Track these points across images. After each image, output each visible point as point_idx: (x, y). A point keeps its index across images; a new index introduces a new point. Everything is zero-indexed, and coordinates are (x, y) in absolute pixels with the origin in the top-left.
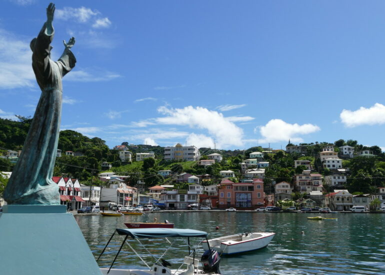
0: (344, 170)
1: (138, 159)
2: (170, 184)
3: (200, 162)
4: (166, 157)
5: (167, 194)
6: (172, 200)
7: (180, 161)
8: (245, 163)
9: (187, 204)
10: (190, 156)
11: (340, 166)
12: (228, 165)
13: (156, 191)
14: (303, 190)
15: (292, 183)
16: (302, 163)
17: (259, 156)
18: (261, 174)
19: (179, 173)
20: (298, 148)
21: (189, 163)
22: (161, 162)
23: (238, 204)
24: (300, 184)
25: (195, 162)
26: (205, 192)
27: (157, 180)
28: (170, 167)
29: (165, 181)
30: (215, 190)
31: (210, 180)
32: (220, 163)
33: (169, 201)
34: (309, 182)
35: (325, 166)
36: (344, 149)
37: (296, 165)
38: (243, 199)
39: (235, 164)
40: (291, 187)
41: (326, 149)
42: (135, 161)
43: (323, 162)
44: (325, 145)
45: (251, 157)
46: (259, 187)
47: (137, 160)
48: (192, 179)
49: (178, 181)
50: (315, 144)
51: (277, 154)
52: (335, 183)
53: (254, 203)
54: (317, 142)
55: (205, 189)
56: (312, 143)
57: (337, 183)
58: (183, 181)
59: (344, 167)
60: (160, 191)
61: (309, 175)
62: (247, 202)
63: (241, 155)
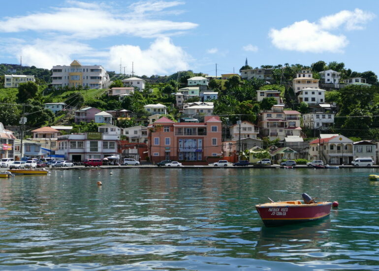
0: (328, 106)
1: (8, 84)
2: (65, 125)
3: (111, 91)
4: (54, 82)
5: (69, 140)
6: (77, 150)
7: (79, 88)
8: (182, 92)
9: (102, 156)
10: (94, 81)
11: (322, 100)
12: (155, 97)
13: (44, 136)
14: (272, 135)
15: (257, 122)
16: (268, 95)
17: (201, 83)
18: (209, 110)
19: (79, 107)
20: (260, 71)
21: (93, 93)
22: (46, 90)
23: (182, 156)
24: (268, 126)
25: (101, 91)
26: (123, 137)
27: (45, 118)
28: (63, 98)
29: (56, 119)
30: (139, 134)
31: (129, 119)
32: (141, 92)
33: (72, 150)
34: (282, 123)
35: (301, 99)
36: (326, 75)
37: (260, 98)
38: (189, 148)
39: (167, 95)
40: (255, 129)
41: (302, 75)
42: (4, 88)
43: (298, 94)
44: (300, 69)
45: (189, 84)
46: (214, 129)
47: (6, 86)
48: (100, 117)
49: (78, 120)
50: (284, 66)
51: (230, 80)
52: (318, 124)
53: (206, 154)
54: (286, 64)
55: (124, 134)
56: (280, 66)
57: (321, 125)
58: (86, 120)
59: (328, 101)
60: (52, 135)
61: (282, 112)
62: (196, 153)
63: (174, 81)
